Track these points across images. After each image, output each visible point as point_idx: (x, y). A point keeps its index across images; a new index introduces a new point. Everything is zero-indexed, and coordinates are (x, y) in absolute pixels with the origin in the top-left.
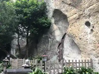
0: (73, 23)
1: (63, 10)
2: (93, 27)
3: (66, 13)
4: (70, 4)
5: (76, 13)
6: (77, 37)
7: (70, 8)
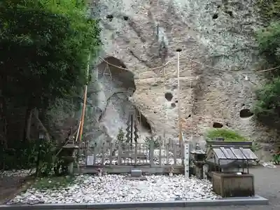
2: (177, 101)
4: (144, 62)
5: (151, 77)
6: (149, 109)
7: (143, 67)
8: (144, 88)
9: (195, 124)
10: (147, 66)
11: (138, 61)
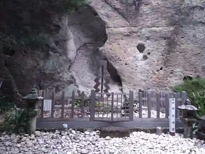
1: (100, 12)
2: (149, 53)
4: (116, 9)
5: (123, 27)
6: (120, 60)
7: (115, 15)
8: (116, 37)
9: (166, 77)
10: (120, 14)
11: (110, 9)
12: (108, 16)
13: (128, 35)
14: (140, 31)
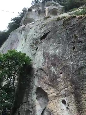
0: (52, 100)
1: (44, 88)
2: (68, 105)
3: (47, 91)
4: (50, 85)
5: (54, 92)
6: (55, 113)
7: (50, 87)
12: (47, 90)
13: (56, 97)
14: (61, 92)
